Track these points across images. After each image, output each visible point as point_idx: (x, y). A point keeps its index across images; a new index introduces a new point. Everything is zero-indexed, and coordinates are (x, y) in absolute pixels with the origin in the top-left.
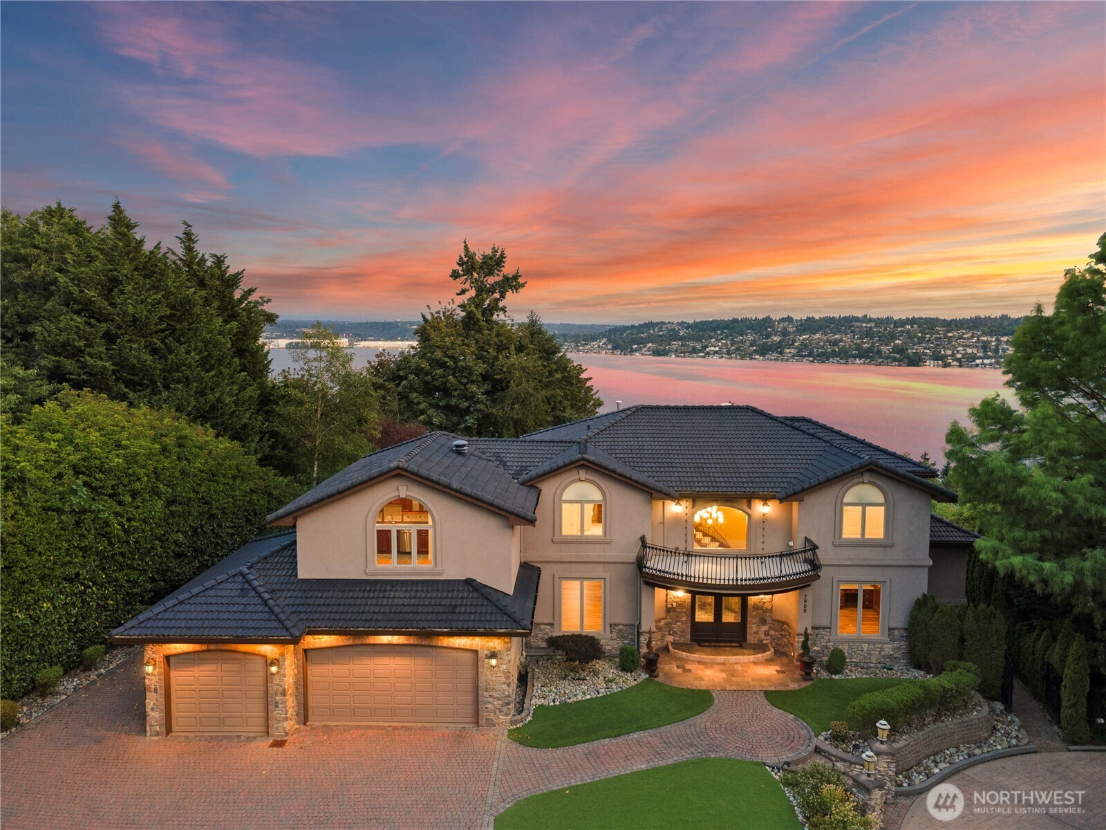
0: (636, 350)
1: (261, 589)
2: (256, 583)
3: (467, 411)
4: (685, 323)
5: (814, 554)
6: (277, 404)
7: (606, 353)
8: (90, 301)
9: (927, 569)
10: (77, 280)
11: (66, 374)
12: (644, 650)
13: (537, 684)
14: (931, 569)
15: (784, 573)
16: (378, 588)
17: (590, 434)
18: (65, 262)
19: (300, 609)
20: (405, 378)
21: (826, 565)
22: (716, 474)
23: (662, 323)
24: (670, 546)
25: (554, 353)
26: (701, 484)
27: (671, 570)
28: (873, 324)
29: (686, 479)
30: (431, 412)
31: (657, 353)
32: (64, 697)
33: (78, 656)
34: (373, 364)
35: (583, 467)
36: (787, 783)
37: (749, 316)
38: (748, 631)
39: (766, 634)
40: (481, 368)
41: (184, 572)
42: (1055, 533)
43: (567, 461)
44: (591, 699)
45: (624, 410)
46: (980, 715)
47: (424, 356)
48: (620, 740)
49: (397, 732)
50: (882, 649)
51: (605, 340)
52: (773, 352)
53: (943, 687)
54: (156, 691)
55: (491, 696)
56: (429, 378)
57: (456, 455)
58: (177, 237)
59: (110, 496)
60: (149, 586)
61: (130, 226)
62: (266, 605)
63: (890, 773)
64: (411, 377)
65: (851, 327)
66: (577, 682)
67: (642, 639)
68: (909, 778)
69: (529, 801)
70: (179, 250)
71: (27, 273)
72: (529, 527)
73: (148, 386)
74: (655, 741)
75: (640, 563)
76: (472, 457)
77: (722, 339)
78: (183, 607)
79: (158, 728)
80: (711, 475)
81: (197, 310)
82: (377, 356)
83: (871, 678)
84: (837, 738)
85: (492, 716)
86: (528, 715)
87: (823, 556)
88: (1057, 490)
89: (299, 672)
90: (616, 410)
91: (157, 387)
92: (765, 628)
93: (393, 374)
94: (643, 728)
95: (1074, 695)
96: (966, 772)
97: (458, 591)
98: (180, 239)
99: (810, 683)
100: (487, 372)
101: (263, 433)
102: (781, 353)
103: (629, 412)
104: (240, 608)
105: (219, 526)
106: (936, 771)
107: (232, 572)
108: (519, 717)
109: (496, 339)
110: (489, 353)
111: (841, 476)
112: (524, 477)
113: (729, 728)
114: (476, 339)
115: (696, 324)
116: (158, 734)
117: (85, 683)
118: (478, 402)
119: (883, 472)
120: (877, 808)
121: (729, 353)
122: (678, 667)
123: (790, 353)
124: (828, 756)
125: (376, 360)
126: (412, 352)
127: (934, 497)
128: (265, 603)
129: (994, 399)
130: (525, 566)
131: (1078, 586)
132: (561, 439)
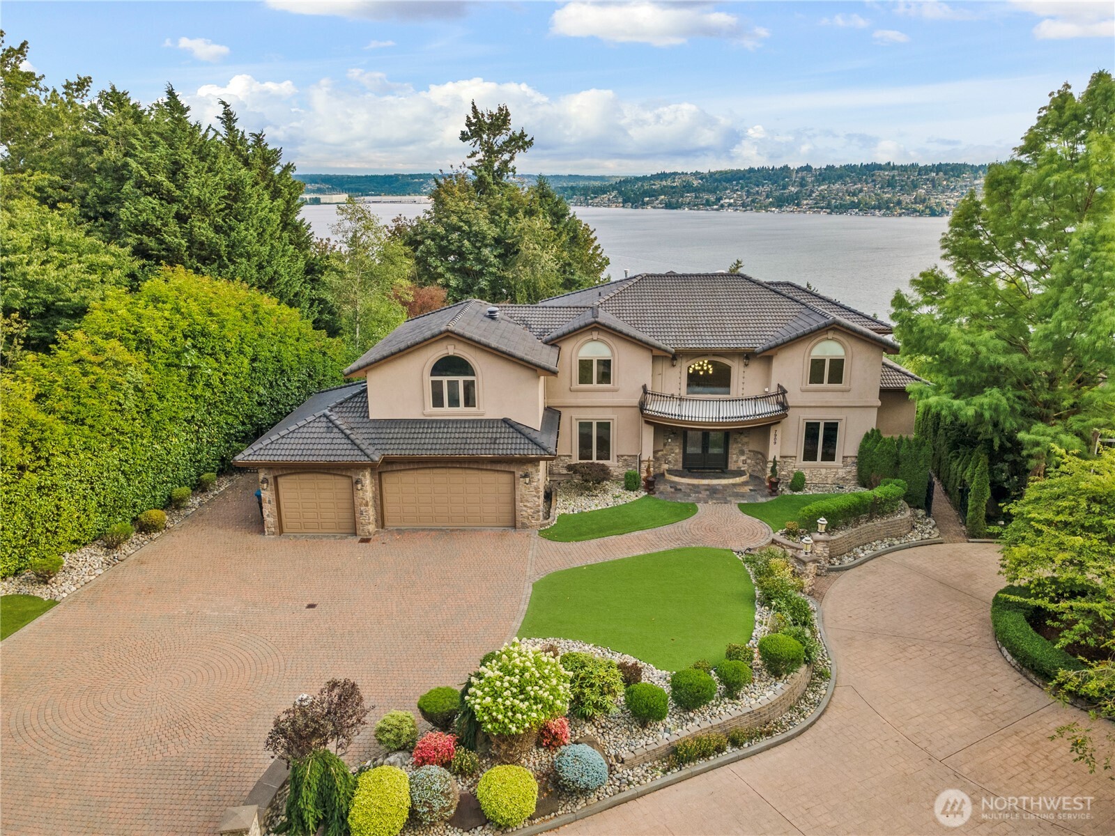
0: (647, 204)
1: (343, 427)
2: (338, 422)
3: (480, 274)
4: (699, 173)
5: (784, 397)
6: (322, 274)
7: (616, 206)
8: (159, 184)
9: (876, 410)
10: (146, 164)
11: (148, 250)
12: (644, 475)
13: (560, 500)
14: (879, 409)
15: (757, 413)
16: (434, 426)
17: (602, 301)
18: (133, 147)
19: (376, 441)
20: (422, 242)
21: (792, 407)
22: (706, 334)
23: (675, 174)
24: (668, 392)
25: (564, 216)
26: (693, 342)
27: (666, 411)
28: (896, 172)
29: (682, 338)
30: (448, 275)
31: (669, 206)
32: (194, 510)
33: (197, 481)
34: (390, 228)
35: (595, 329)
36: (746, 561)
37: (766, 165)
38: (730, 460)
39: (744, 462)
40: (493, 232)
41: (265, 418)
42: (969, 377)
43: (582, 323)
44: (602, 509)
45: (631, 278)
46: (902, 517)
47: (439, 221)
48: (624, 536)
49: (454, 533)
50: (837, 473)
51: (615, 192)
52: (789, 204)
53: (875, 497)
54: (269, 502)
55: (525, 506)
56: (444, 243)
57: (490, 320)
58: (218, 117)
59: (210, 355)
60: (241, 428)
61: (184, 110)
62: (348, 438)
63: (825, 554)
64: (428, 242)
65: (873, 175)
66: (591, 498)
67: (643, 466)
68: (841, 560)
69: (556, 574)
70: (222, 130)
71: (100, 159)
72: (552, 378)
73: (215, 261)
74: (650, 537)
75: (642, 407)
76: (502, 321)
77: (737, 190)
78: (284, 441)
79: (273, 529)
80: (703, 334)
81: (248, 190)
82: (394, 221)
83: (824, 494)
84: (790, 533)
85: (526, 521)
86: (554, 520)
87: (791, 400)
88: (966, 343)
89: (376, 489)
90: (624, 278)
91: (223, 260)
92: (743, 458)
93: (410, 238)
94: (642, 529)
95: (976, 501)
96: (885, 556)
97: (497, 427)
98: (221, 119)
99: (775, 498)
100: (499, 235)
101: (312, 301)
102: (798, 205)
103: (635, 280)
104: (330, 441)
105: (289, 380)
106: (862, 555)
107: (317, 415)
108: (547, 522)
109: (507, 203)
110: (501, 217)
111: (809, 333)
112: (546, 337)
113: (707, 528)
114: (488, 203)
115: (711, 174)
116: (274, 534)
117: (206, 500)
118: (491, 265)
119: (845, 330)
120: (811, 575)
121: (743, 205)
122: (671, 487)
123: (807, 204)
124: (781, 545)
125: (393, 224)
126: (428, 216)
127: (885, 350)
128: (347, 437)
129: (933, 271)
130: (548, 409)
131: (979, 416)
132: (576, 305)
